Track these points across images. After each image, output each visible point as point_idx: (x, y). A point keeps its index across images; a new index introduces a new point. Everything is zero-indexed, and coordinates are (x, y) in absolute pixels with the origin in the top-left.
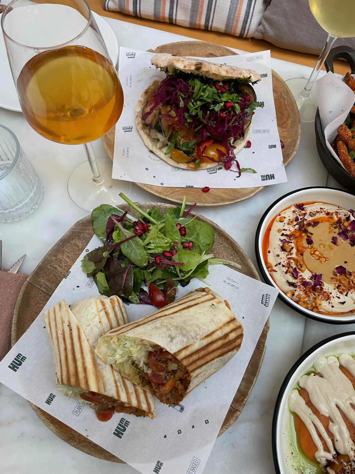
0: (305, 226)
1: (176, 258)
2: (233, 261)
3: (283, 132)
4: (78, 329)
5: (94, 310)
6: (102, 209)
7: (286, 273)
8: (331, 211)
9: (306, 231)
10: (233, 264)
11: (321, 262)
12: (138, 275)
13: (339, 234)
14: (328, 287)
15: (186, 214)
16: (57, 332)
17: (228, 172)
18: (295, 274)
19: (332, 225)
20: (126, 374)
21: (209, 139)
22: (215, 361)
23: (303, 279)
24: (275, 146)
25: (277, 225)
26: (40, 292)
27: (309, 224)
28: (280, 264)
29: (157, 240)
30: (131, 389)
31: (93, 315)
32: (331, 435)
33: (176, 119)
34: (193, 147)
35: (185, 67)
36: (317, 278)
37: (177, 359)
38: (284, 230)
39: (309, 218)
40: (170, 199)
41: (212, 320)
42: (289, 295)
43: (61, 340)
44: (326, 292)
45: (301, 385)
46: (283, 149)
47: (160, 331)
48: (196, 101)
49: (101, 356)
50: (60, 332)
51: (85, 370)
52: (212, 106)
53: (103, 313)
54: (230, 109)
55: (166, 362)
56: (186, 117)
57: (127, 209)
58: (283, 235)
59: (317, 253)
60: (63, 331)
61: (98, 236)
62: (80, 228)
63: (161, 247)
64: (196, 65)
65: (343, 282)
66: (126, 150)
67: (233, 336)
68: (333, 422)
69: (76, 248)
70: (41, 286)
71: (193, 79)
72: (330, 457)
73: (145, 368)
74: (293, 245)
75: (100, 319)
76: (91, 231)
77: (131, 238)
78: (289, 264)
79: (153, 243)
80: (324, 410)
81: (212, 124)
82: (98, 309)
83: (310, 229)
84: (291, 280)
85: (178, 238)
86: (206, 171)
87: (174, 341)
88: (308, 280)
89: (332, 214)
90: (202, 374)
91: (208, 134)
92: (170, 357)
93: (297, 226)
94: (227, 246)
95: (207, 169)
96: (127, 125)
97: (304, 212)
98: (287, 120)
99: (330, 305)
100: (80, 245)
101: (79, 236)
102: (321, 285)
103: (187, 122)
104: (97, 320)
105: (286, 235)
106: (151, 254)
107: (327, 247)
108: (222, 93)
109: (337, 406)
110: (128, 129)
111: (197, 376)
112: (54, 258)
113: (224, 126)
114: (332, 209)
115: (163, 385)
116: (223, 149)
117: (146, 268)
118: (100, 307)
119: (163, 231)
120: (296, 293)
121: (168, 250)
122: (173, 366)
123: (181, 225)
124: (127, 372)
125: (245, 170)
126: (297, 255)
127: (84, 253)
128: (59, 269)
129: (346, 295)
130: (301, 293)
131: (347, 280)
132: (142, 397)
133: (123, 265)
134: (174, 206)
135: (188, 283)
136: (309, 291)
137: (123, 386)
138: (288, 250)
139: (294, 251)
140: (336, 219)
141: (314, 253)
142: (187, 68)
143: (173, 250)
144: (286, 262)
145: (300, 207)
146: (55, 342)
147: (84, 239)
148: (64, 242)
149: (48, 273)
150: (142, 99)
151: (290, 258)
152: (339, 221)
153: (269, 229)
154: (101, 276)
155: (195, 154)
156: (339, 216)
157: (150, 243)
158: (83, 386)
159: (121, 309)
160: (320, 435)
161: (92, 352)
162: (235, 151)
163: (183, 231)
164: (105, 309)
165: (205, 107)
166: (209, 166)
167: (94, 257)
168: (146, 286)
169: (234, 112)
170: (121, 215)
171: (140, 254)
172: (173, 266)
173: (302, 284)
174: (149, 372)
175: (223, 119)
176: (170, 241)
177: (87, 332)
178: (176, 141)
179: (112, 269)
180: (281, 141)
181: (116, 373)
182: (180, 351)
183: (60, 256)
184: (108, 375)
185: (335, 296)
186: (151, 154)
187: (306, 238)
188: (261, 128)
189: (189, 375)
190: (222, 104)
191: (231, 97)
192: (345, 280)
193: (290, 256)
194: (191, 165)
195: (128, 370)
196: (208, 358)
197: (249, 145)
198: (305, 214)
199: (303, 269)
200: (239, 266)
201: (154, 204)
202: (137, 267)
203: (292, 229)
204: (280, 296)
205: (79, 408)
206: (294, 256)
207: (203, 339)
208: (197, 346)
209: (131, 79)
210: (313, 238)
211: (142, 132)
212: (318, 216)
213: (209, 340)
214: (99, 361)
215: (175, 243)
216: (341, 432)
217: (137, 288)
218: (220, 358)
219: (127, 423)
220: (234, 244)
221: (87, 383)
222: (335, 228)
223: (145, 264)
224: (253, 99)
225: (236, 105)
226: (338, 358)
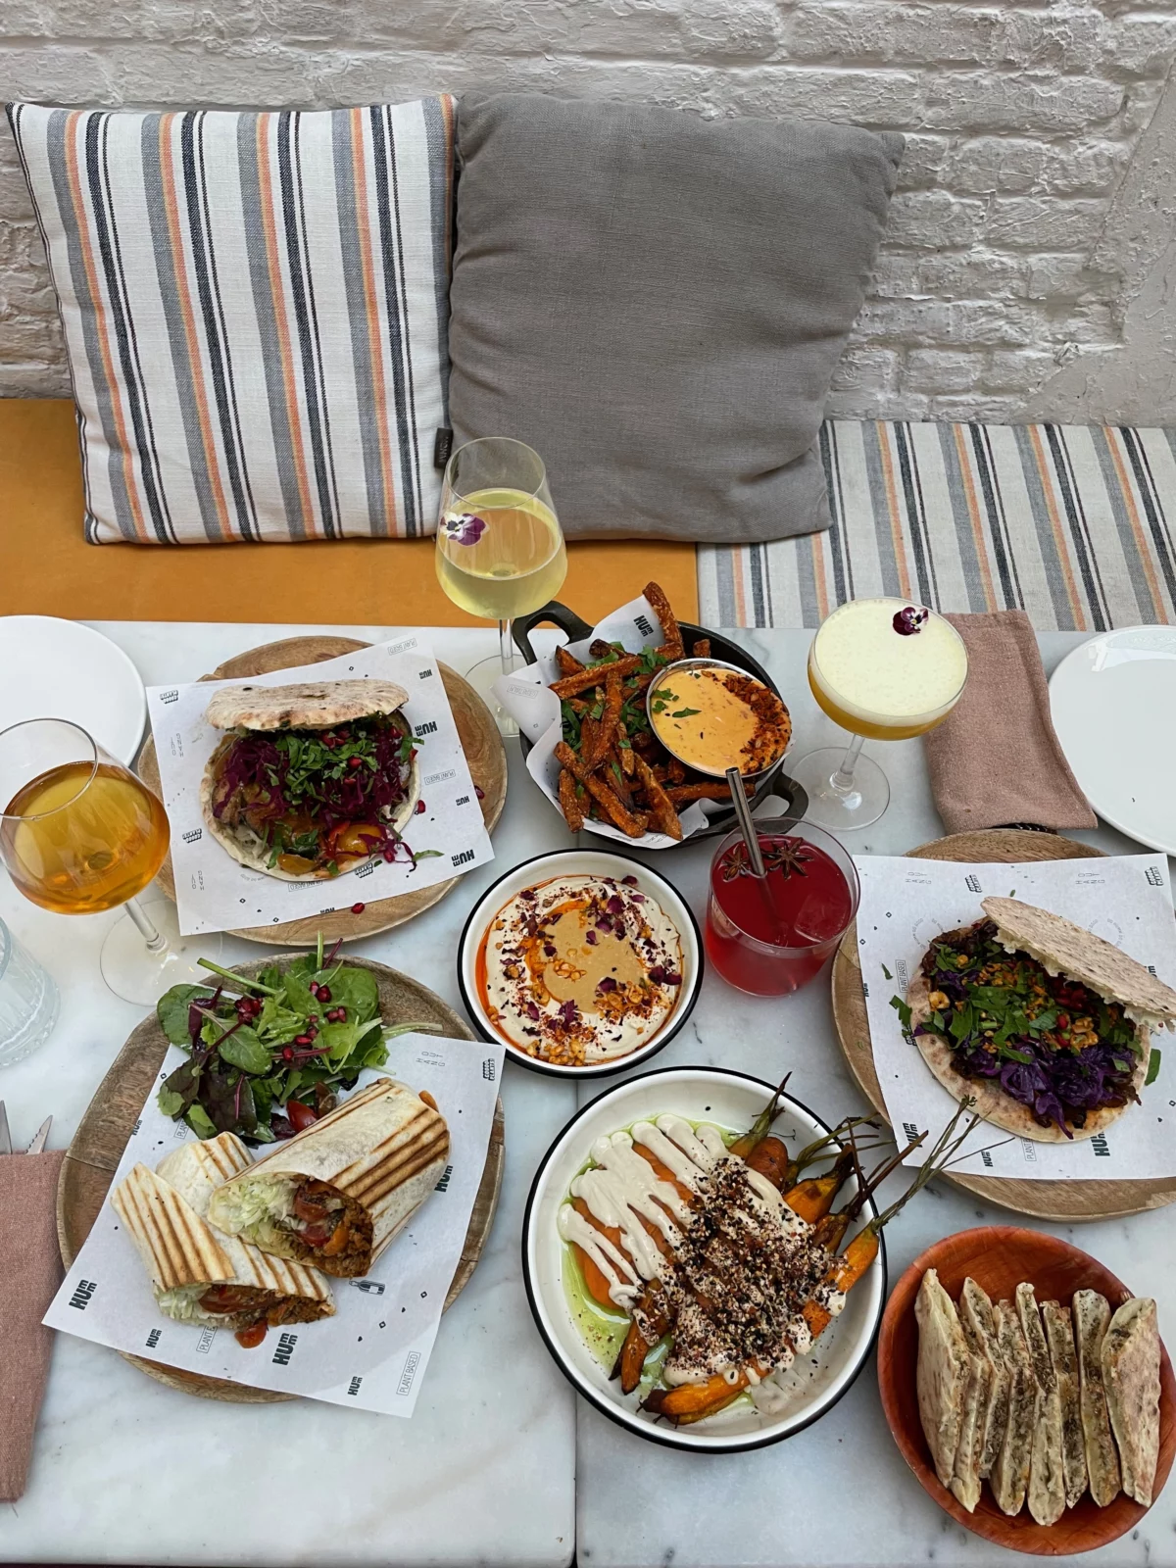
0: (540, 927)
1: (318, 1042)
2: (428, 1020)
3: (479, 768)
4: (174, 1197)
5: (195, 1162)
6: (175, 995)
7: (519, 1015)
8: (577, 890)
9: (542, 935)
10: (427, 1025)
11: (574, 980)
12: (260, 1090)
13: (597, 925)
14: (590, 1019)
15: (328, 963)
16: (140, 1217)
17: (393, 865)
18: (533, 1011)
19: (583, 913)
20: (265, 1244)
21: (337, 824)
22: (408, 1183)
23: (548, 1017)
24: (467, 799)
25: (496, 937)
26: (95, 1170)
27: (546, 922)
28: (507, 1003)
29: (280, 1021)
30: (281, 1268)
31: (194, 1170)
32: (626, 1254)
33: (273, 806)
34: (317, 841)
35: (263, 725)
36: (569, 1009)
37: (336, 1189)
38: (506, 942)
39: (543, 912)
40: (294, 943)
41: (388, 1121)
42: (532, 1051)
43: (150, 1226)
44: (587, 1029)
45: (575, 1194)
46: (483, 801)
47: (302, 1156)
48: (298, 771)
49: (219, 1225)
50: (145, 1214)
51: (198, 1253)
52: (326, 772)
53: (209, 1162)
54: (360, 768)
55: (321, 1200)
56: (288, 799)
57: (220, 983)
58: (504, 951)
59: (565, 967)
60: (150, 1210)
61: (177, 1043)
62: (142, 1039)
63: (289, 1031)
64: (281, 718)
65: (614, 1003)
66: (196, 878)
67: (428, 1137)
68: (625, 1232)
69: (141, 1077)
70: (93, 1160)
71: (284, 738)
72: (633, 1291)
73: (293, 1224)
74: (523, 964)
75: (206, 1171)
76: (163, 1040)
77: (233, 1030)
78: (522, 998)
79: (274, 1029)
80: (610, 1220)
81: (336, 798)
82: (199, 1157)
83: (549, 929)
84: (529, 1024)
85: (315, 1008)
86: (353, 874)
87: (326, 1163)
88: (558, 1017)
89: (580, 894)
90: (390, 1211)
91: (335, 816)
92: (323, 1189)
93: (526, 930)
94: (412, 997)
95: (355, 870)
96: (191, 830)
97: (533, 903)
98: (482, 745)
99: (600, 1047)
100: (148, 1069)
101: (142, 1055)
102: (576, 1019)
103: (293, 806)
104: (201, 1174)
105: (511, 951)
106: (276, 1049)
107: (580, 952)
108: (339, 746)
109: (630, 1206)
110: (195, 836)
111: (381, 1214)
112: (105, 1106)
113: (357, 798)
114: (576, 886)
115: (328, 1239)
116: (372, 831)
117: (270, 1074)
118: (203, 1153)
119: (287, 1004)
120: (543, 1045)
121: (303, 1032)
122: (334, 1204)
123: (318, 985)
124: (266, 1240)
125: (421, 855)
126: (532, 979)
127: (159, 1082)
128: (120, 1122)
129: (621, 1024)
130: (550, 1041)
131: (620, 999)
132: (302, 1277)
133: (230, 1082)
134: (304, 954)
135: (355, 1081)
136: (561, 1035)
137: (266, 1266)
138: (516, 976)
139: (528, 974)
140: (588, 899)
141: (560, 969)
142: (267, 727)
143: (310, 1028)
144: (517, 997)
145: (528, 895)
146: (142, 1234)
147: (153, 1058)
148: (118, 1072)
149: (100, 1135)
150: (207, 776)
151: (522, 989)
152: (595, 903)
153: (483, 948)
154: (196, 1112)
155: (322, 853)
156: (592, 894)
157: (268, 1030)
158: (200, 1277)
159: (239, 1151)
160: (611, 1262)
161: (204, 1225)
162: (397, 827)
163: (324, 995)
164: (211, 1155)
165: (315, 777)
166: (355, 864)
167: (177, 1083)
168: (282, 1107)
169: (369, 769)
170: (211, 996)
171: (254, 1053)
172: (318, 1058)
173: (549, 1027)
174: (302, 1227)
175: (353, 786)
176: (302, 1016)
177: (189, 1197)
178: (283, 840)
179: (214, 1094)
180: (476, 787)
181: (250, 1249)
182: (338, 1176)
183: (116, 1100)
184: (235, 1250)
185: (603, 1031)
186: (246, 872)
187: (543, 946)
188: (439, 771)
189: (366, 1214)
190: (343, 765)
191: (356, 748)
192: (615, 999)
193: (522, 985)
194: (322, 873)
195: (267, 1235)
196: (393, 1180)
197: (421, 807)
198: (536, 906)
199: (544, 1000)
200: (439, 1027)
201: (266, 960)
202: (256, 1076)
203: (520, 938)
204: (508, 1055)
205: (206, 1340)
206: (528, 983)
207: (375, 1150)
208: (367, 1163)
209: (179, 742)
210: (555, 943)
211: (220, 837)
212: (557, 904)
213: (386, 1151)
214: (217, 1235)
215: (312, 1017)
216: (638, 1245)
217: (263, 1114)
218: (414, 1178)
219: (293, 1339)
220: (421, 991)
221: (205, 1271)
222: (589, 916)
223: (268, 1068)
224: (405, 730)
225: (370, 759)
226: (630, 1134)
